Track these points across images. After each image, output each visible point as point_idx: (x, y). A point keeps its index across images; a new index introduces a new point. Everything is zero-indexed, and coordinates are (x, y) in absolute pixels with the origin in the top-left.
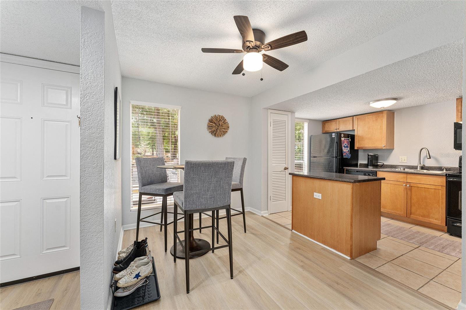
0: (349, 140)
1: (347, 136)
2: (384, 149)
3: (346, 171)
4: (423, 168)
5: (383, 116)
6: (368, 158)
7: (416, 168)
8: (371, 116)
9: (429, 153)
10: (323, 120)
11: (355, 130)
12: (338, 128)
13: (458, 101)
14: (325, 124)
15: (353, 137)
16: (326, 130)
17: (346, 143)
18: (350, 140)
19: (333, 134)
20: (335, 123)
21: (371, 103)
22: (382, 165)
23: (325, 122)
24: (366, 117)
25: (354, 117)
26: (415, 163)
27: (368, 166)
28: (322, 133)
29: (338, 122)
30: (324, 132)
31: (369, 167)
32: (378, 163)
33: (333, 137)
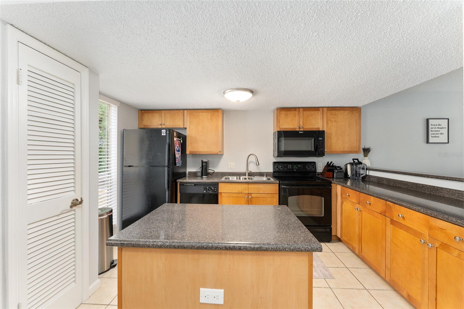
0: (180, 141)
1: (179, 136)
2: (220, 154)
3: (180, 185)
4: (251, 174)
5: (219, 115)
6: (202, 165)
7: (244, 174)
8: (206, 114)
9: (258, 160)
10: (141, 108)
11: (186, 128)
12: (164, 123)
13: (278, 111)
14: (143, 115)
15: (183, 138)
16: (144, 124)
17: (178, 146)
18: (182, 141)
19: (163, 131)
20: (160, 116)
21: (227, 91)
22: (213, 173)
23: (143, 111)
24: (200, 113)
25: (185, 111)
26: (243, 170)
27: (202, 175)
28: (139, 128)
29: (163, 115)
30: (143, 127)
31: (204, 177)
32: (210, 171)
33: (162, 135)
